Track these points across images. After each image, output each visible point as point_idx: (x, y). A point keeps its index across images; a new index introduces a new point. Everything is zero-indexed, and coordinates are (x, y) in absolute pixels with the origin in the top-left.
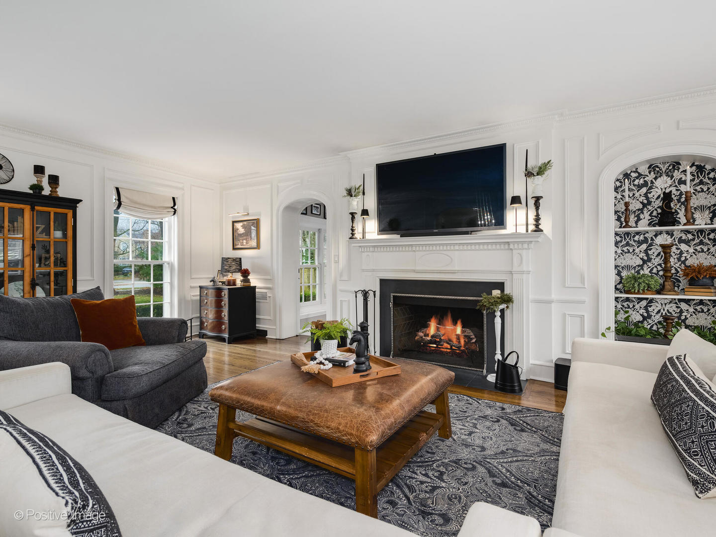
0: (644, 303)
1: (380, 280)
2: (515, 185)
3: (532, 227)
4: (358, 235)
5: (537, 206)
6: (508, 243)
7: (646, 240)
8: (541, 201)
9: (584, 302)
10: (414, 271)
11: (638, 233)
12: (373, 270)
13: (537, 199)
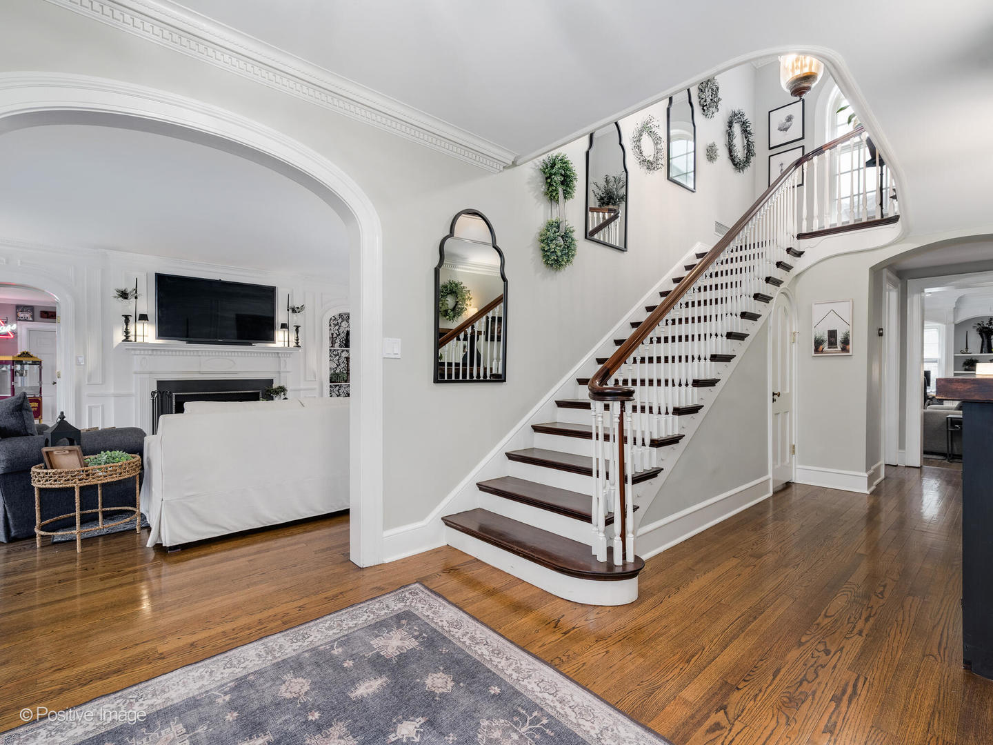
0: (337, 388)
1: (158, 381)
2: (281, 316)
3: (293, 344)
4: (132, 338)
5: (297, 331)
6: (278, 353)
7: (338, 354)
8: (299, 328)
9: (314, 389)
10: (199, 372)
11: (335, 350)
12: (151, 373)
13: (297, 327)
